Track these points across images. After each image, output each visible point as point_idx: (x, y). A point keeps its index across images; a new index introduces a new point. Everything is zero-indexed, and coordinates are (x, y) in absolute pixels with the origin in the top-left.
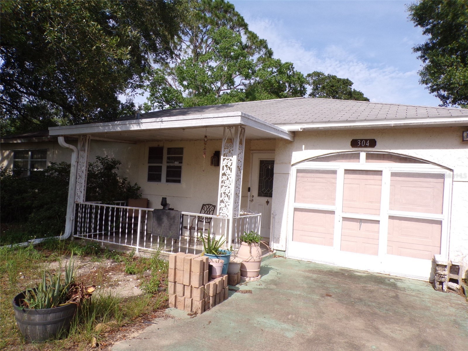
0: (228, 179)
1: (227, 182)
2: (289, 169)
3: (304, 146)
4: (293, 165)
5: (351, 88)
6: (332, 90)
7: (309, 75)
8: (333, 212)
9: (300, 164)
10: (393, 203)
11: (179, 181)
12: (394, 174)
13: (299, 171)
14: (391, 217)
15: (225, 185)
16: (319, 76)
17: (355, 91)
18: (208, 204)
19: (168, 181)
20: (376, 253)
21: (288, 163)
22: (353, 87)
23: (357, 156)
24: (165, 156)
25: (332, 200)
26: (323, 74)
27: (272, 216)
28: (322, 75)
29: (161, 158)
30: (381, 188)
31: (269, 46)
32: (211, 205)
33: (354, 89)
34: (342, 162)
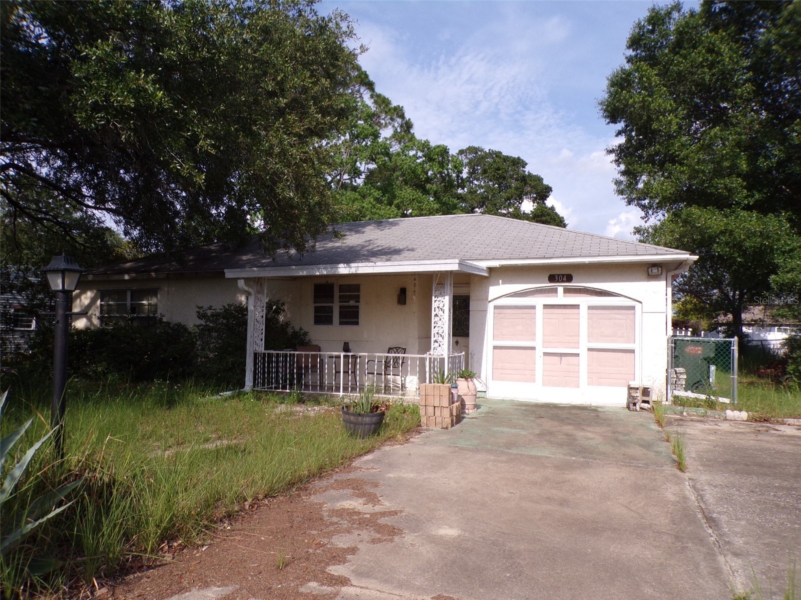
0: (440, 320)
1: (440, 323)
2: (486, 307)
3: (501, 281)
4: (490, 302)
5: (524, 171)
6: (498, 174)
7: (461, 152)
8: (533, 348)
9: (497, 300)
10: (590, 336)
11: (357, 323)
12: (590, 308)
13: (496, 307)
14: (590, 350)
15: (437, 326)
16: (476, 153)
17: (530, 175)
18: (396, 348)
19: (341, 323)
20: (578, 386)
21: (486, 300)
22: (528, 169)
23: (555, 291)
24: (337, 294)
25: (533, 336)
26: (482, 150)
27: (470, 355)
28: (480, 151)
29: (332, 297)
30: (579, 323)
31: (407, 116)
32: (399, 348)
33: (529, 172)
34: (540, 297)
